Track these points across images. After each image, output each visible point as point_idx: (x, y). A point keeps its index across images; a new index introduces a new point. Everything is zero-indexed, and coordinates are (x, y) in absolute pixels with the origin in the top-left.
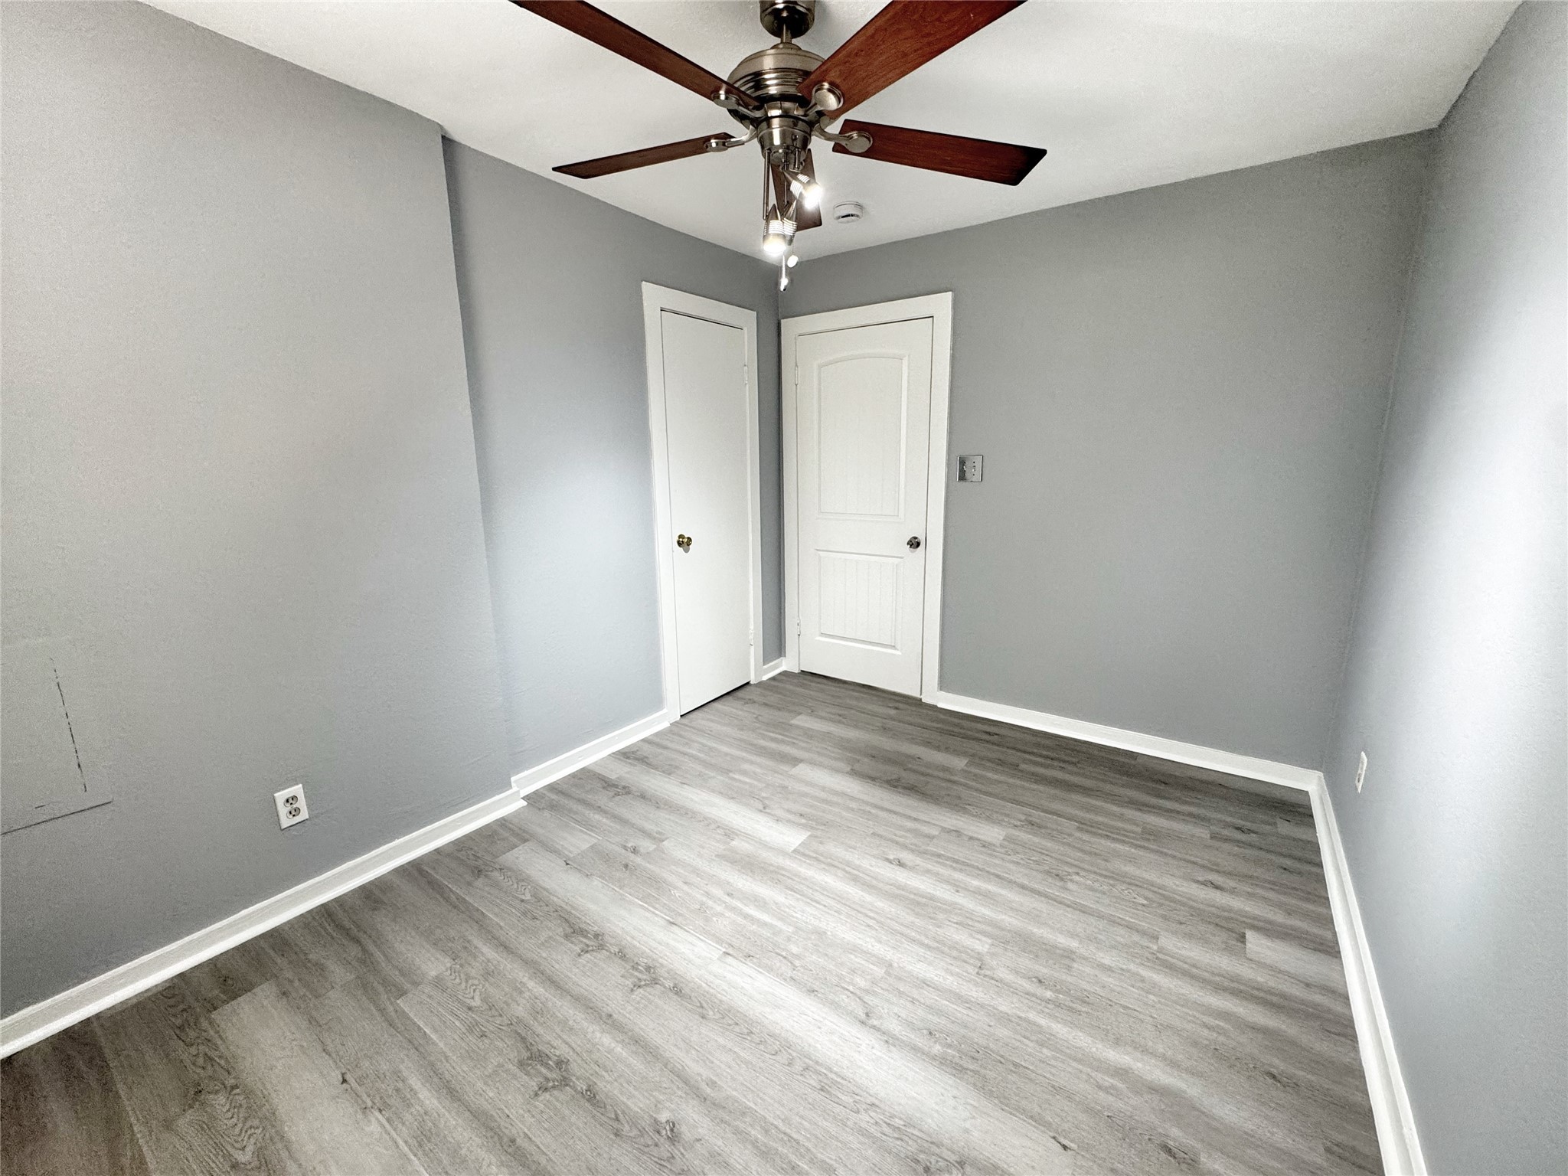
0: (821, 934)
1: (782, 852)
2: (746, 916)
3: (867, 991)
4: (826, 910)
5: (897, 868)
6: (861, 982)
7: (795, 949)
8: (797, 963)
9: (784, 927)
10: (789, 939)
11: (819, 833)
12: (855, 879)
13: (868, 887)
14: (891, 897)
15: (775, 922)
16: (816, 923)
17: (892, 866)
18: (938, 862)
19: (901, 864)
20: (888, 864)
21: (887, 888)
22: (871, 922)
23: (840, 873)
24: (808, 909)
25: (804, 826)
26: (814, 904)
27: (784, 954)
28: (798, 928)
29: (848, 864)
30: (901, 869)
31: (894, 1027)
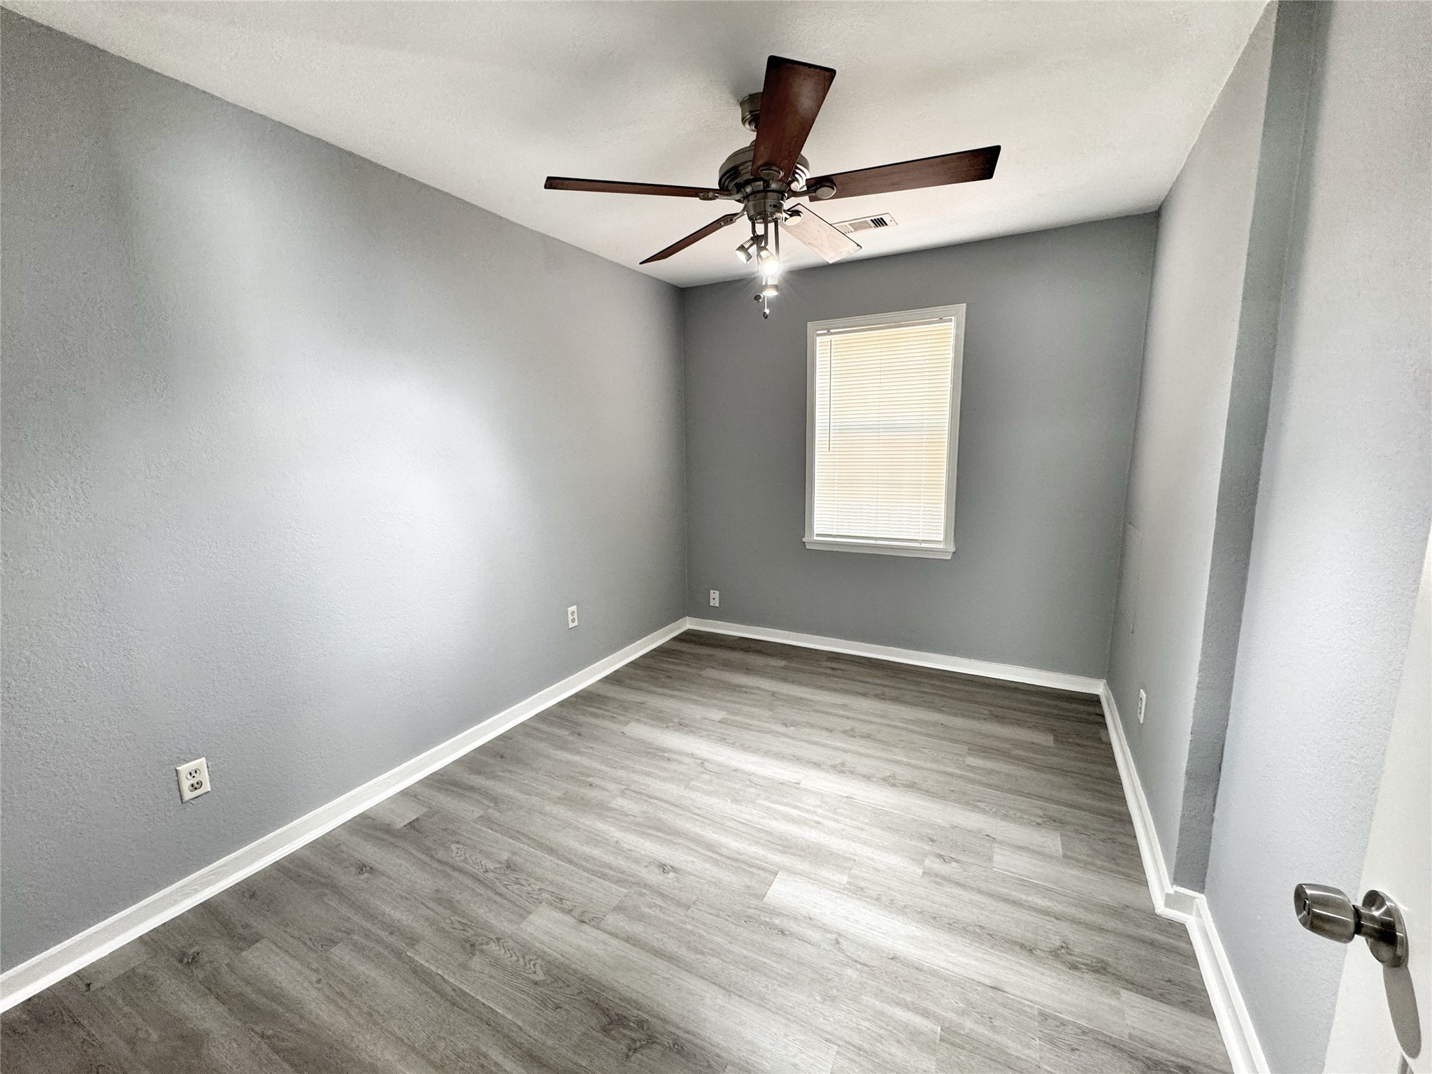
0: (735, 801)
1: (791, 872)
2: (796, 807)
3: (702, 773)
4: (734, 817)
5: (668, 862)
6: (706, 777)
7: (752, 790)
8: (748, 783)
9: (762, 802)
10: (758, 795)
11: (754, 902)
12: (710, 846)
13: (697, 840)
14: (676, 833)
15: (771, 805)
16: (739, 807)
17: (671, 863)
18: (623, 872)
19: (663, 867)
20: (676, 865)
21: (680, 841)
22: (697, 811)
23: (725, 852)
24: (748, 817)
25: (774, 912)
26: (744, 821)
27: (758, 787)
28: (753, 802)
29: (716, 862)
30: (663, 861)
31: (688, 760)
